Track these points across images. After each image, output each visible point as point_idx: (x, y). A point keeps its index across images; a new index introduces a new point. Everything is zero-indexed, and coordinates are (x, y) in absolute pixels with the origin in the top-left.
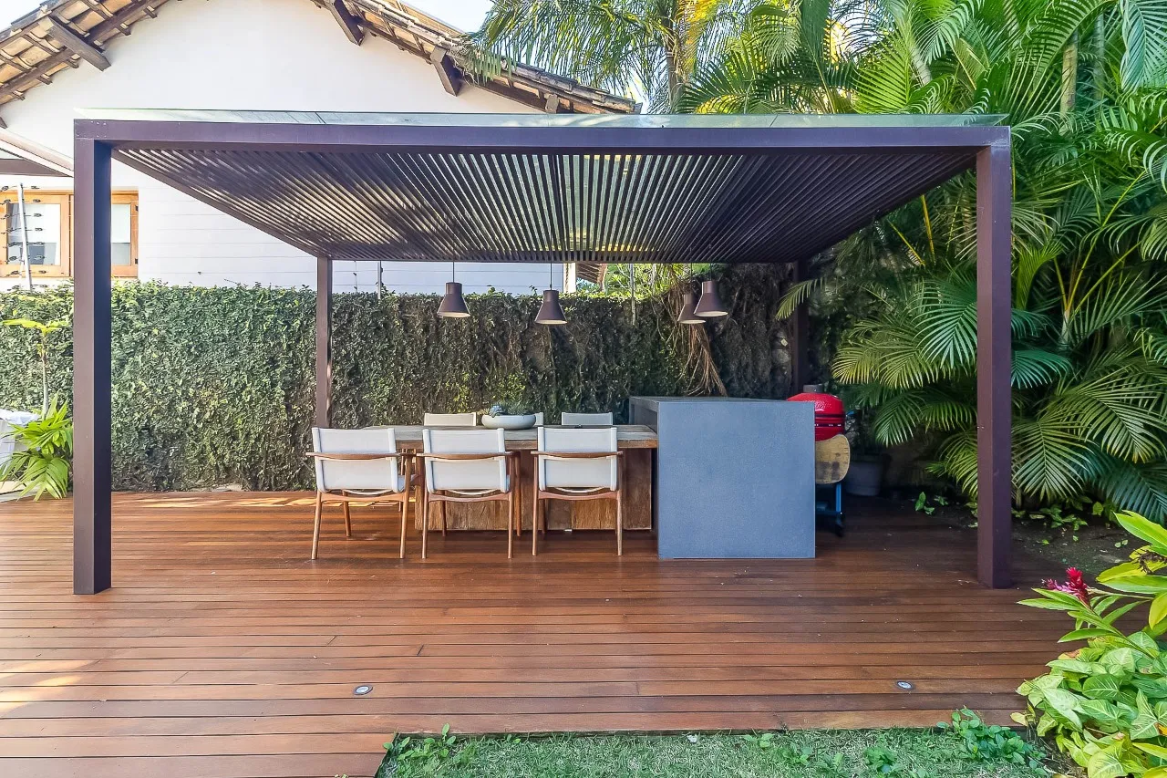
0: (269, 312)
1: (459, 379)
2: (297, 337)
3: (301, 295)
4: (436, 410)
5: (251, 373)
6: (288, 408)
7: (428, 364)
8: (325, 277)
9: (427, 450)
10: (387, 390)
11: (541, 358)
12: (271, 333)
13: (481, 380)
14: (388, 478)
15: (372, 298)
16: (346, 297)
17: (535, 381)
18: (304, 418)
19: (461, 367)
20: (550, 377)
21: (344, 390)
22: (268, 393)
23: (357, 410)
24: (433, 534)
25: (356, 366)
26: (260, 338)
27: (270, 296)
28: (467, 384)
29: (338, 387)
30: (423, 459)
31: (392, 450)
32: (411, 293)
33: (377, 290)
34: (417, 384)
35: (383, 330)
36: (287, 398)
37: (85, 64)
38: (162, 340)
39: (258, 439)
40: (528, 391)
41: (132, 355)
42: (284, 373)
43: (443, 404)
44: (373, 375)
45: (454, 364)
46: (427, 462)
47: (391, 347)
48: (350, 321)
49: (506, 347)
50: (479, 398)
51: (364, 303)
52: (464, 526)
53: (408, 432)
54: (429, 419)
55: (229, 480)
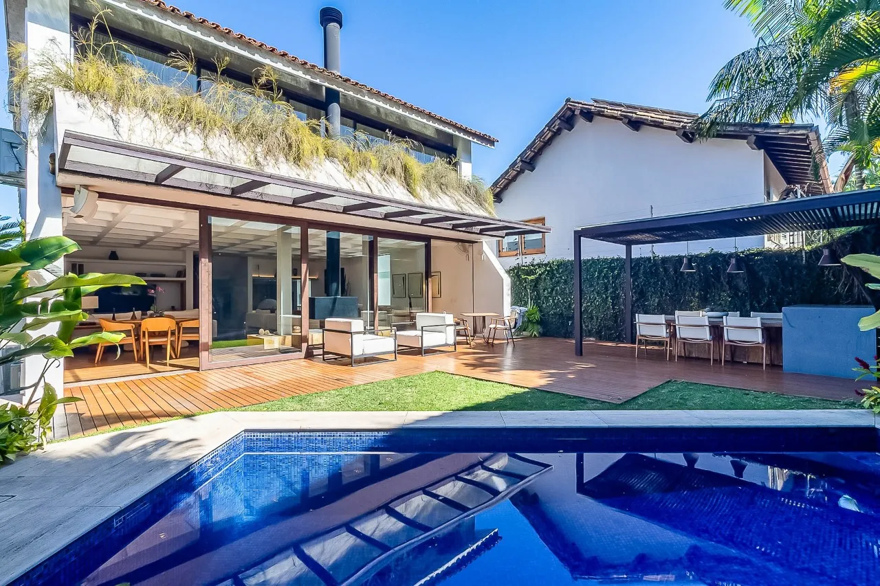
0: (605, 268)
1: (693, 295)
2: (616, 277)
3: (617, 259)
4: (681, 309)
5: (598, 293)
6: (613, 309)
7: (677, 288)
8: (629, 252)
9: (677, 323)
10: (657, 300)
11: (741, 284)
12: (606, 277)
13: (705, 295)
14: (663, 332)
15: (649, 259)
16: (638, 260)
17: (737, 296)
18: (619, 312)
19: (694, 289)
20: (746, 294)
21: (637, 300)
22: (605, 301)
23: (643, 309)
24: (680, 357)
25: (642, 289)
26: (601, 278)
27: (605, 260)
28: (697, 297)
29: (634, 299)
30: (675, 326)
31: (664, 322)
32: (667, 255)
33: (651, 255)
34: (671, 297)
35: (654, 274)
36: (613, 303)
37: (527, 171)
38: (566, 281)
39: (601, 320)
40: (733, 301)
41: (555, 287)
42: (611, 293)
43: (685, 307)
44: (650, 294)
45: (690, 287)
46: (677, 327)
47: (658, 281)
48: (639, 270)
49: (720, 278)
50: (703, 303)
51: (645, 262)
52: (694, 355)
53: (670, 317)
54: (677, 312)
55: (590, 336)
